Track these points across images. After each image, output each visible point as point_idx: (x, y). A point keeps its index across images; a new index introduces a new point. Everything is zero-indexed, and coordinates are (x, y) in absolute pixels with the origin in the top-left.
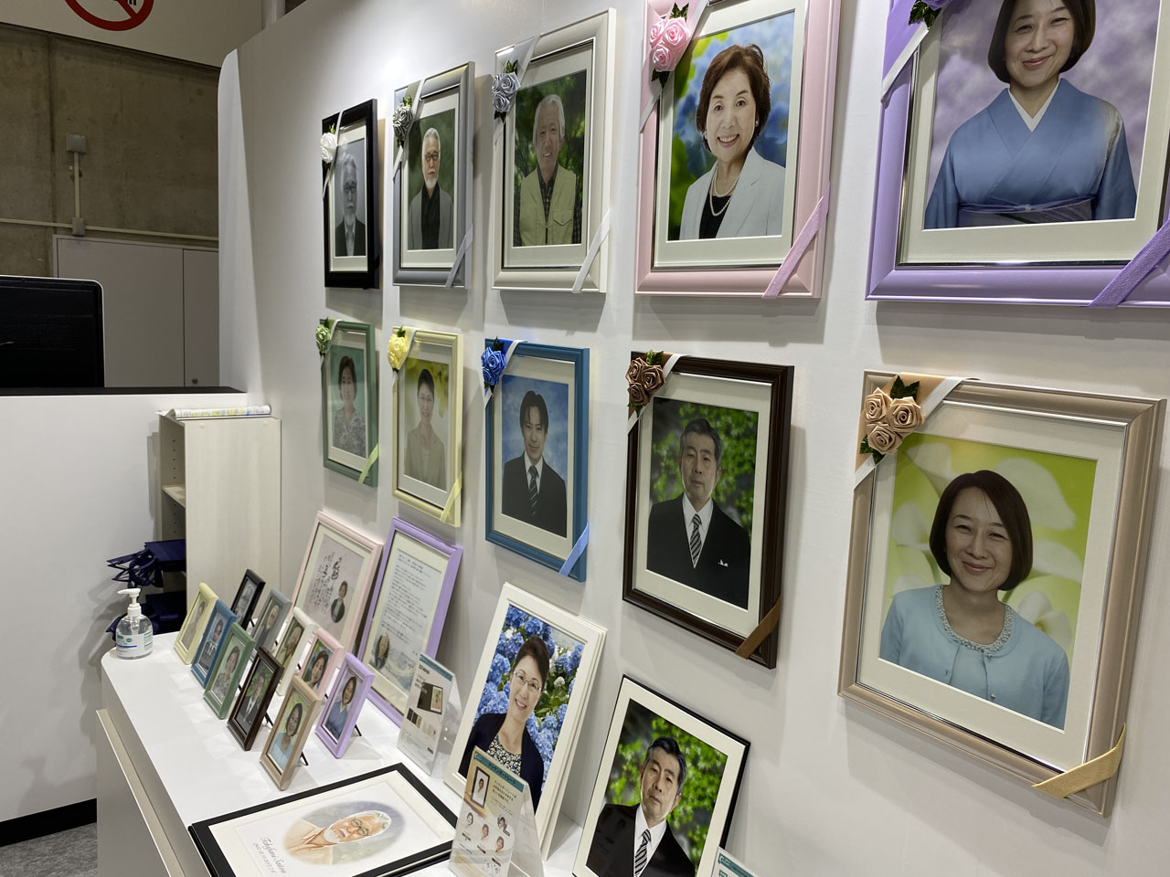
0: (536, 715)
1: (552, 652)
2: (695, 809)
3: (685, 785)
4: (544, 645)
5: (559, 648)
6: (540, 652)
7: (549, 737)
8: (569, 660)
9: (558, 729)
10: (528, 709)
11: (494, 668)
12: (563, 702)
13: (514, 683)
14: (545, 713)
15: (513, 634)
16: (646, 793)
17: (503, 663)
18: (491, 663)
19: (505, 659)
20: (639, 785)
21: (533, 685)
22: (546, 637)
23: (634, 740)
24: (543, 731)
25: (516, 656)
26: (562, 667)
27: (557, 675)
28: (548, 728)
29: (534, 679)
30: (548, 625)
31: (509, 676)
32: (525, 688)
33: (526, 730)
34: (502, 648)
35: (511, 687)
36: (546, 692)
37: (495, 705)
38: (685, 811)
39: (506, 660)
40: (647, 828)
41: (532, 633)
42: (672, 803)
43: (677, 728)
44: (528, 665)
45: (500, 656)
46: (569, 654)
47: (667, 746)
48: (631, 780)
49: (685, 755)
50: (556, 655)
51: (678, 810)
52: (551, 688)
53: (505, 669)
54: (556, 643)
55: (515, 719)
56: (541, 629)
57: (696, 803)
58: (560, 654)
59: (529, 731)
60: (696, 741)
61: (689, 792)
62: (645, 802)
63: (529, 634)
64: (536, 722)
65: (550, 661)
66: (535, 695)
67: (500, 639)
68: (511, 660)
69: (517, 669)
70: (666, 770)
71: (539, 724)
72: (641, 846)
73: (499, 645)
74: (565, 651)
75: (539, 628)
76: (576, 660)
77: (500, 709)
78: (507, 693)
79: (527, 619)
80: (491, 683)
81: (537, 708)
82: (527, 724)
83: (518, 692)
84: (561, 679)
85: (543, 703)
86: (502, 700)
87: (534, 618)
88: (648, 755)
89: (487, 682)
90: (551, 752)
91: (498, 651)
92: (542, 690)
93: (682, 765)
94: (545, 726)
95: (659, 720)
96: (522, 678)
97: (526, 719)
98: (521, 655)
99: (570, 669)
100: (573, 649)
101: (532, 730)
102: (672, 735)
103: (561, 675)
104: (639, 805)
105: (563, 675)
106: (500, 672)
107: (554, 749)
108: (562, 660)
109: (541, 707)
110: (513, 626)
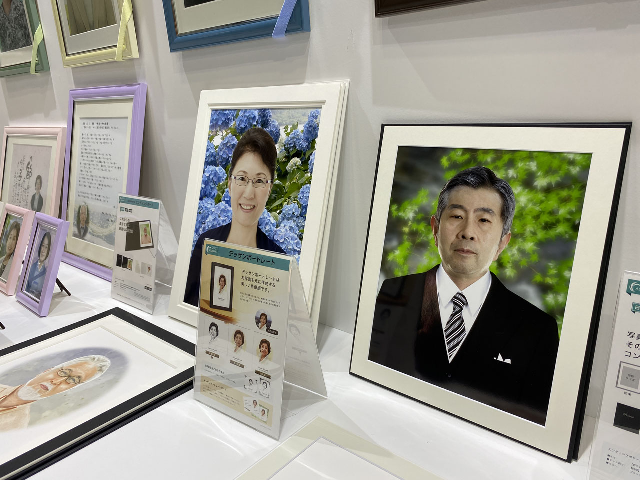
0: (270, 211)
1: (278, 135)
2: (541, 244)
3: (516, 218)
4: (265, 133)
5: (287, 128)
6: (261, 143)
7: (291, 229)
8: (302, 136)
9: (303, 215)
10: (258, 208)
11: (206, 183)
12: (303, 185)
13: (235, 188)
14: (281, 205)
15: (223, 139)
16: (448, 249)
17: (216, 174)
18: (201, 179)
19: (217, 169)
20: (433, 243)
21: (260, 181)
22: (265, 123)
23: (415, 192)
24: (282, 225)
25: (231, 160)
26: (295, 147)
27: (289, 158)
28: (289, 219)
29: (259, 174)
30: (265, 110)
31: (226, 184)
32: (249, 188)
33: (259, 231)
34: (213, 159)
35: (232, 194)
36: (277, 182)
37: (214, 220)
38: (522, 252)
39: (220, 169)
40: (458, 290)
41: (246, 127)
42: (495, 248)
43: (486, 152)
44: (250, 163)
45: (212, 168)
46: (301, 128)
47: (472, 180)
48: (419, 241)
49: (508, 180)
50: (283, 137)
51: (510, 254)
52: (283, 176)
53: (219, 179)
54: (281, 125)
55: (243, 225)
56: (257, 118)
57: (541, 235)
58: (288, 135)
59: (264, 231)
60: (525, 155)
61: (524, 226)
62: (448, 260)
63: (243, 131)
64: (272, 218)
65: (277, 146)
66: (265, 191)
67: (208, 150)
68: (225, 167)
69: (235, 173)
70: (476, 211)
71: (276, 218)
72: (453, 316)
73: (207, 157)
74: (295, 127)
75: (255, 117)
76: (312, 132)
77: (223, 221)
78: (228, 202)
79: (238, 115)
80: (206, 199)
81: (269, 203)
82: (259, 225)
83: (241, 196)
84: (296, 161)
85: (277, 196)
86: (223, 211)
87: (246, 110)
88: (441, 202)
89: (201, 199)
90: (297, 244)
91: (208, 163)
92: (272, 182)
93: (505, 194)
94: (283, 219)
95: (452, 154)
96: (243, 179)
97: (258, 220)
98: (238, 155)
99: (305, 145)
100: (306, 120)
101: (268, 228)
102: (480, 163)
103: (294, 156)
104: (438, 266)
105: (298, 155)
106: (215, 183)
107: (301, 239)
108: (294, 138)
109: (275, 200)
110: (220, 130)
